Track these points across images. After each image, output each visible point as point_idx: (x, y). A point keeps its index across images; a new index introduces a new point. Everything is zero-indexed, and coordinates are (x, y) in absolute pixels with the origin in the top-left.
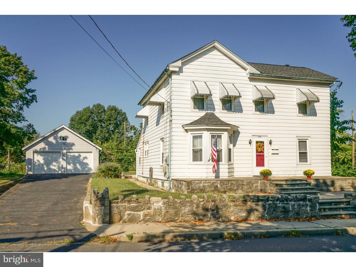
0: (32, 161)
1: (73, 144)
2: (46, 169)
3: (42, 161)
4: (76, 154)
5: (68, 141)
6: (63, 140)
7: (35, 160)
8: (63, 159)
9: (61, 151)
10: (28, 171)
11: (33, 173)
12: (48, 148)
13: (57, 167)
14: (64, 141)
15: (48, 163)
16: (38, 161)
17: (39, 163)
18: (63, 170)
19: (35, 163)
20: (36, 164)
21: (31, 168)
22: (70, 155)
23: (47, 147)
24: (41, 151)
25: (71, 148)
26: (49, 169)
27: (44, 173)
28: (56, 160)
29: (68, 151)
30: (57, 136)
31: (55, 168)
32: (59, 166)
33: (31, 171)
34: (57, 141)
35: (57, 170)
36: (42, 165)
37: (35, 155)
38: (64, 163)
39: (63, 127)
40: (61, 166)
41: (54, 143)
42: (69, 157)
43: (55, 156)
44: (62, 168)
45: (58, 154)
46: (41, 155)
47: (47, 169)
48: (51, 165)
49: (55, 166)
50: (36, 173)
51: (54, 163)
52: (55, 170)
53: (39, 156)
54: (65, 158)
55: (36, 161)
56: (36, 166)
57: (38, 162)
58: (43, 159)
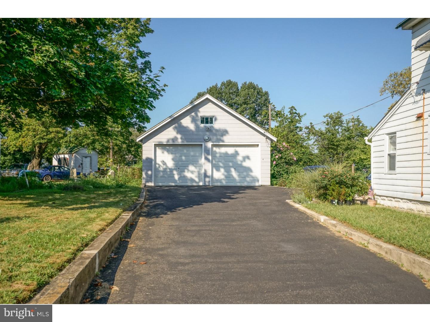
0: (153, 162)
1: (225, 132)
2: (176, 177)
3: (170, 164)
4: (231, 151)
5: (217, 125)
6: (207, 123)
7: (159, 161)
8: (206, 159)
9: (203, 143)
10: (147, 181)
11: (154, 184)
12: (181, 138)
13: (196, 174)
14: (207, 125)
15: (181, 166)
16: (164, 163)
17: (165, 167)
18: (207, 179)
19: (157, 166)
20: (160, 169)
21: (151, 175)
22: (220, 153)
23: (179, 136)
24: (168, 143)
25: (222, 138)
26: (183, 178)
27: (173, 184)
28: (195, 162)
29: (215, 143)
30: (197, 115)
31: (194, 176)
32: (199, 174)
33: (151, 182)
34: (197, 127)
35: (197, 180)
36: (171, 170)
37: (159, 151)
38: (207, 167)
39: (207, 99)
40: (203, 171)
41: (191, 130)
42: (218, 155)
43: (192, 153)
44: (206, 175)
45: (198, 149)
46: (168, 151)
47: (179, 179)
48: (186, 171)
49: (192, 172)
50: (160, 184)
51: (191, 168)
52: (192, 180)
53: (166, 153)
54: (210, 157)
55: (161, 164)
56: (159, 171)
57: (164, 165)
58: (173, 159)
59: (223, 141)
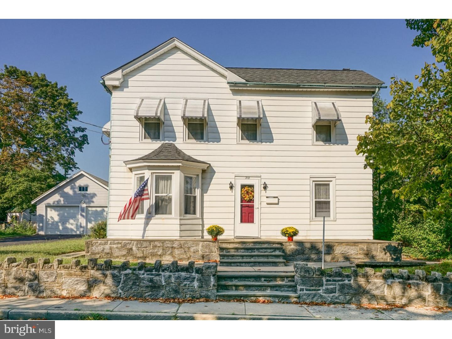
0: (44, 218)
1: (94, 195)
2: (61, 228)
3: (56, 218)
4: (99, 209)
5: (90, 191)
6: (83, 190)
7: (48, 217)
8: (82, 215)
9: (80, 205)
10: (39, 230)
11: (45, 233)
12: (63, 201)
13: (75, 226)
14: (83, 192)
15: (63, 220)
16: (52, 218)
17: (53, 221)
18: (82, 229)
19: (48, 220)
20: (49, 222)
21: (43, 226)
22: (92, 210)
23: (62, 199)
24: (55, 205)
25: (92, 200)
26: (65, 228)
27: (59, 233)
28: (74, 217)
29: (88, 205)
30: (75, 185)
31: (73, 227)
32: (77, 225)
33: (43, 231)
34: (74, 192)
35: (75, 230)
36: (57, 222)
37: (49, 209)
38: (83, 221)
39: (82, 174)
40: (79, 224)
41: (71, 195)
42: (90, 212)
43: (72, 211)
44: (81, 227)
45: (76, 209)
46: (55, 210)
47: (62, 229)
48: (67, 223)
49: (72, 224)
50: (49, 233)
51: (71, 221)
52: (72, 230)
53: (53, 211)
54: (84, 214)
55: (50, 219)
56: (49, 224)
57: (52, 219)
58: (58, 215)
59: (93, 202)
